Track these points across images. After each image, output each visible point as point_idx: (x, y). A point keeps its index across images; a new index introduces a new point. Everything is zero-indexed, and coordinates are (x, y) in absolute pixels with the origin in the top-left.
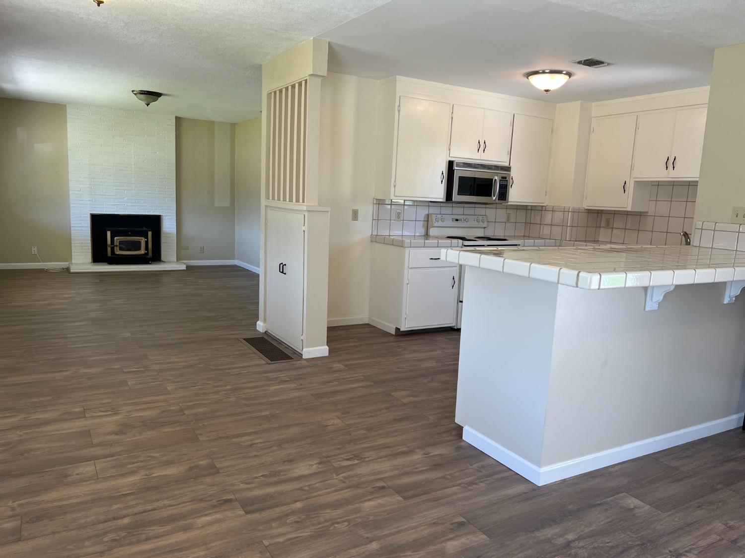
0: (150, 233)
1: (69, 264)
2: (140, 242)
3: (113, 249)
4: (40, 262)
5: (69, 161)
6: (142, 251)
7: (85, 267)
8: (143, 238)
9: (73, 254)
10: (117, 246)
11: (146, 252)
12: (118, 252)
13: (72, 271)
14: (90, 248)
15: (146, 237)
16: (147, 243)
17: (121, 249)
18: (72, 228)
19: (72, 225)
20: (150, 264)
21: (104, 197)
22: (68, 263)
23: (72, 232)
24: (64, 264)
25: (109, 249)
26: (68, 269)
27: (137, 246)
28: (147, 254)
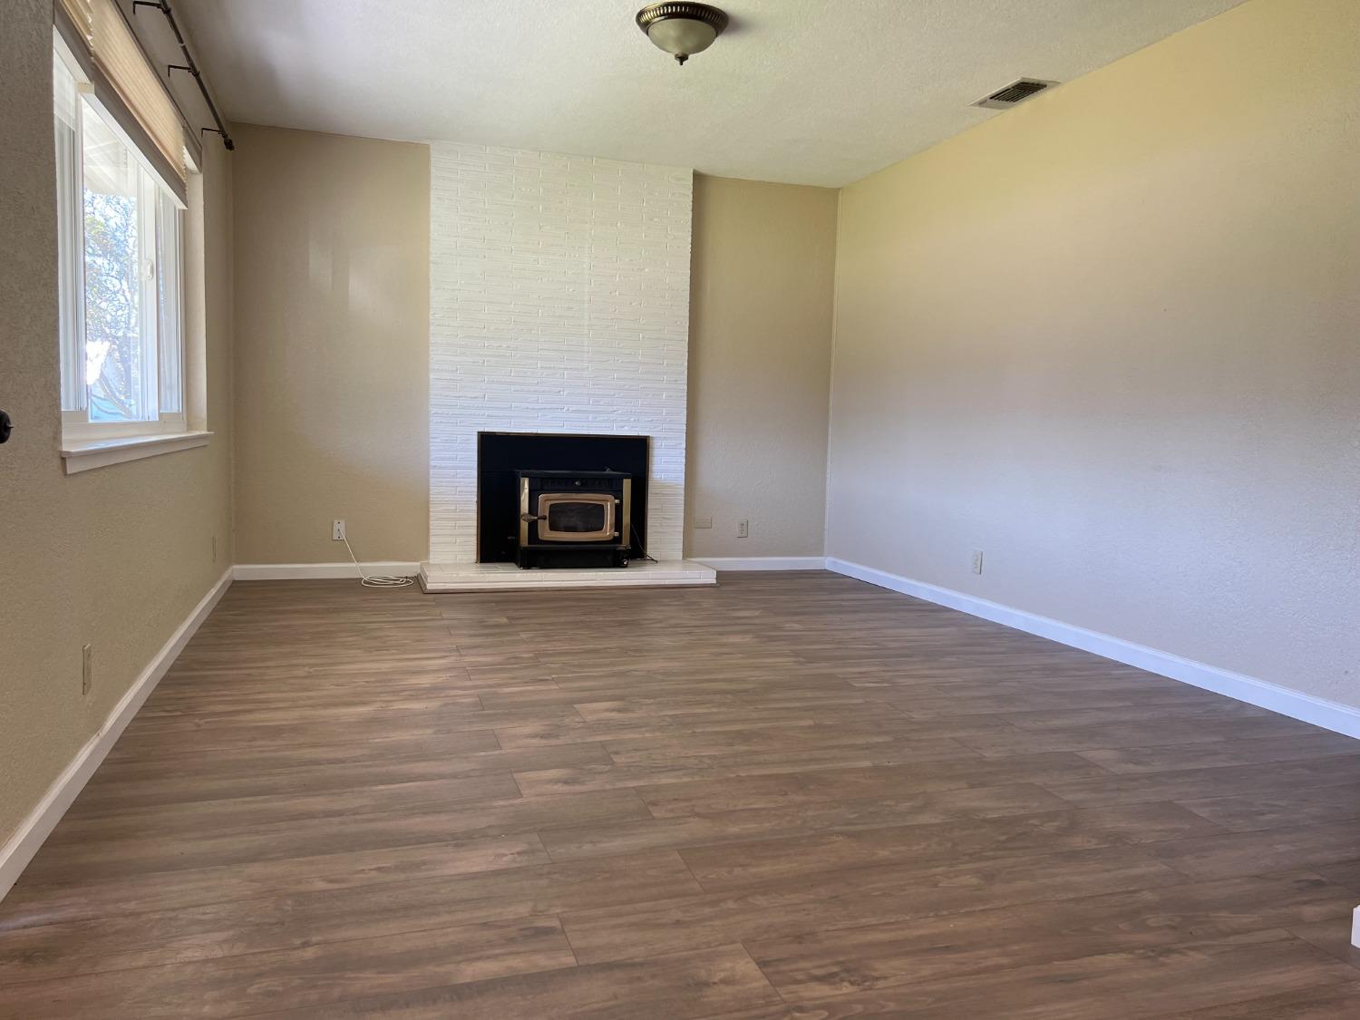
0: (627, 485)
1: (422, 568)
2: (600, 509)
3: (533, 526)
4: (351, 561)
5: (432, 292)
6: (608, 532)
7: (463, 574)
8: (610, 497)
9: (432, 539)
10: (544, 518)
11: (617, 534)
12: (546, 533)
13: (430, 586)
14: (475, 523)
15: (618, 494)
16: (619, 509)
17: (553, 527)
18: (431, 471)
19: (432, 463)
20: (626, 566)
21: (513, 388)
22: (418, 564)
23: (432, 480)
24: (408, 568)
25: (524, 526)
26: (417, 582)
27: (592, 517)
28: (618, 540)
